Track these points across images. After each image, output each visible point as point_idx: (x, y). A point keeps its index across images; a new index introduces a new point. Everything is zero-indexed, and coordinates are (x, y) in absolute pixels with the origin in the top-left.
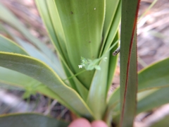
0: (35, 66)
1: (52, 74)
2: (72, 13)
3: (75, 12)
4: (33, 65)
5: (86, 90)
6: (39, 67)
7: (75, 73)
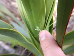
0: (14, 33)
1: (22, 37)
2: (31, 10)
3: (32, 10)
4: (13, 33)
5: (39, 44)
6: (16, 34)
7: (34, 36)
